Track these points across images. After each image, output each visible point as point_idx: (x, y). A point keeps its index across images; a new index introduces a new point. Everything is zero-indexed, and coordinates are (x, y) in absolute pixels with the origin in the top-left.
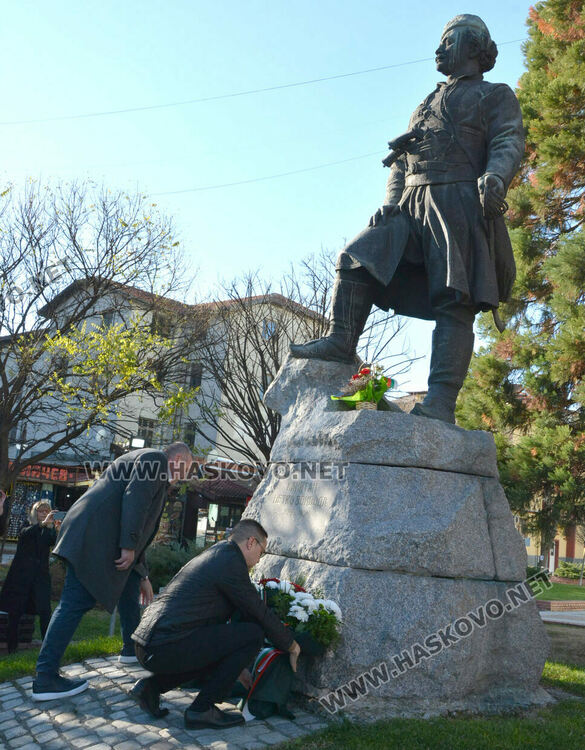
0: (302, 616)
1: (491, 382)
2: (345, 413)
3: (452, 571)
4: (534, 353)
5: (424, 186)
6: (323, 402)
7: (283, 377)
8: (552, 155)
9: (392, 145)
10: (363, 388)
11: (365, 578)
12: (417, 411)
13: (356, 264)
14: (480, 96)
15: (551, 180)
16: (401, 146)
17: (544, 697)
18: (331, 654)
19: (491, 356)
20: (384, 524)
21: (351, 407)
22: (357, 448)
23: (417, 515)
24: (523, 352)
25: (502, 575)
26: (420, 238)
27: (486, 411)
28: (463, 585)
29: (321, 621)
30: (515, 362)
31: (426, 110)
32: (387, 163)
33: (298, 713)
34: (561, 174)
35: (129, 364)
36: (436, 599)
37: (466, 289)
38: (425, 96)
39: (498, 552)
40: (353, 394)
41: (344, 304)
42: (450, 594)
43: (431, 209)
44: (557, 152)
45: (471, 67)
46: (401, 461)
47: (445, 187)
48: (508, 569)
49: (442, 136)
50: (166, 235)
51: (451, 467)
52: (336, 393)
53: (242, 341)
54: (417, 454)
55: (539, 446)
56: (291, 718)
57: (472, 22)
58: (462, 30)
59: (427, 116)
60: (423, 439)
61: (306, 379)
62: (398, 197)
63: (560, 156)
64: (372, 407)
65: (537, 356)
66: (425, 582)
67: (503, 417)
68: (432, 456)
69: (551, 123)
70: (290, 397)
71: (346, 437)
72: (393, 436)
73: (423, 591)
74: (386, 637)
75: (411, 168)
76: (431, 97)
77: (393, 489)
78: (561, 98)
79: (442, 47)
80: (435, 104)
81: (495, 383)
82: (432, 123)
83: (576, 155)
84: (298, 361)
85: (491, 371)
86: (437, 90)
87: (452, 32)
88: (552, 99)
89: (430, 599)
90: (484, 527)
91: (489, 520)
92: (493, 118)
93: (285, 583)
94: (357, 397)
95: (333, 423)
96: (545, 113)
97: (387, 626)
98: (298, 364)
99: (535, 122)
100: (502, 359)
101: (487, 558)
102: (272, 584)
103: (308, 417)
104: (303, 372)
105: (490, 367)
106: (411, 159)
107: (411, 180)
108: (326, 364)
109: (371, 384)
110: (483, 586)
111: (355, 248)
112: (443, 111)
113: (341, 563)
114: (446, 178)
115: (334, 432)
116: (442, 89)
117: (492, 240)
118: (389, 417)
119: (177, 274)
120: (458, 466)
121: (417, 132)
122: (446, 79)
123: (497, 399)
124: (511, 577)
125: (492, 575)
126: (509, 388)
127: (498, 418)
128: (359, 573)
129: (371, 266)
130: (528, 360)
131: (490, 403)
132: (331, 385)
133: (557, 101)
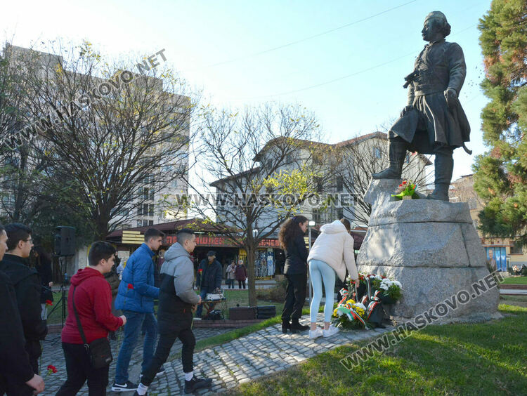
0: (386, 288)
1: (491, 171)
2: (397, 202)
3: (448, 264)
4: (512, 152)
5: (422, 96)
6: (388, 198)
7: (370, 188)
8: (508, 47)
9: (406, 79)
10: (404, 190)
11: (410, 270)
12: (429, 198)
13: (396, 135)
14: (443, 50)
15: (510, 60)
16: (410, 79)
17: (499, 316)
18: (399, 302)
19: (489, 157)
20: (417, 248)
21: (400, 198)
22: (403, 217)
23: (431, 242)
24: (506, 152)
25: (472, 264)
26: (423, 119)
27: (490, 186)
28: (454, 270)
29: (394, 290)
30: (502, 158)
31: (420, 61)
32: (405, 86)
33: (387, 326)
34: (515, 55)
35: (303, 187)
36: (442, 276)
37: (445, 141)
38: (419, 53)
39: (470, 255)
40: (400, 193)
41: (393, 153)
42: (448, 274)
43: (426, 106)
44: (511, 45)
45: (439, 36)
46: (422, 220)
47: (431, 96)
48: (476, 262)
49: (427, 72)
50: (312, 121)
51: (445, 220)
52: (394, 193)
53: (356, 167)
54: (429, 216)
55: (517, 201)
56: (384, 328)
57: (437, 15)
58: (432, 20)
59: (420, 63)
60: (431, 209)
61: (380, 188)
62: (412, 101)
63: (513, 46)
64: (409, 198)
65: (514, 154)
66: (436, 270)
67: (499, 188)
68: (436, 216)
69: (506, 29)
70: (375, 197)
71: (398, 212)
72: (418, 210)
73: (436, 273)
74: (421, 294)
75: (415, 88)
76: (422, 53)
77: (420, 233)
78: (510, 15)
79: (425, 29)
80: (423, 57)
81: (493, 171)
82: (423, 67)
83: (522, 45)
84: (376, 181)
85: (490, 165)
86: (424, 50)
87: (428, 22)
88: (505, 16)
89: (439, 277)
90: (463, 244)
91: (465, 241)
92: (451, 60)
93: (378, 276)
94: (402, 194)
95: (392, 207)
96: (503, 23)
97: (421, 289)
98: (376, 182)
99: (499, 29)
100: (495, 158)
101: (465, 257)
102: (372, 277)
103: (382, 205)
104: (378, 185)
105: (489, 163)
106: (415, 84)
107: (417, 93)
108: (388, 181)
109: (407, 188)
110: (464, 270)
111: (394, 128)
112: (427, 60)
113: (400, 265)
114: (431, 91)
115: (392, 211)
116: (427, 49)
117: (456, 116)
118: (416, 201)
119: (321, 138)
120: (449, 219)
121: (416, 71)
122: (428, 43)
123: (495, 179)
124: (477, 265)
125: (468, 264)
126: (501, 172)
127: (496, 189)
128: (408, 269)
129: (403, 135)
130: (509, 156)
131: (491, 181)
132: (391, 189)
133: (508, 17)
